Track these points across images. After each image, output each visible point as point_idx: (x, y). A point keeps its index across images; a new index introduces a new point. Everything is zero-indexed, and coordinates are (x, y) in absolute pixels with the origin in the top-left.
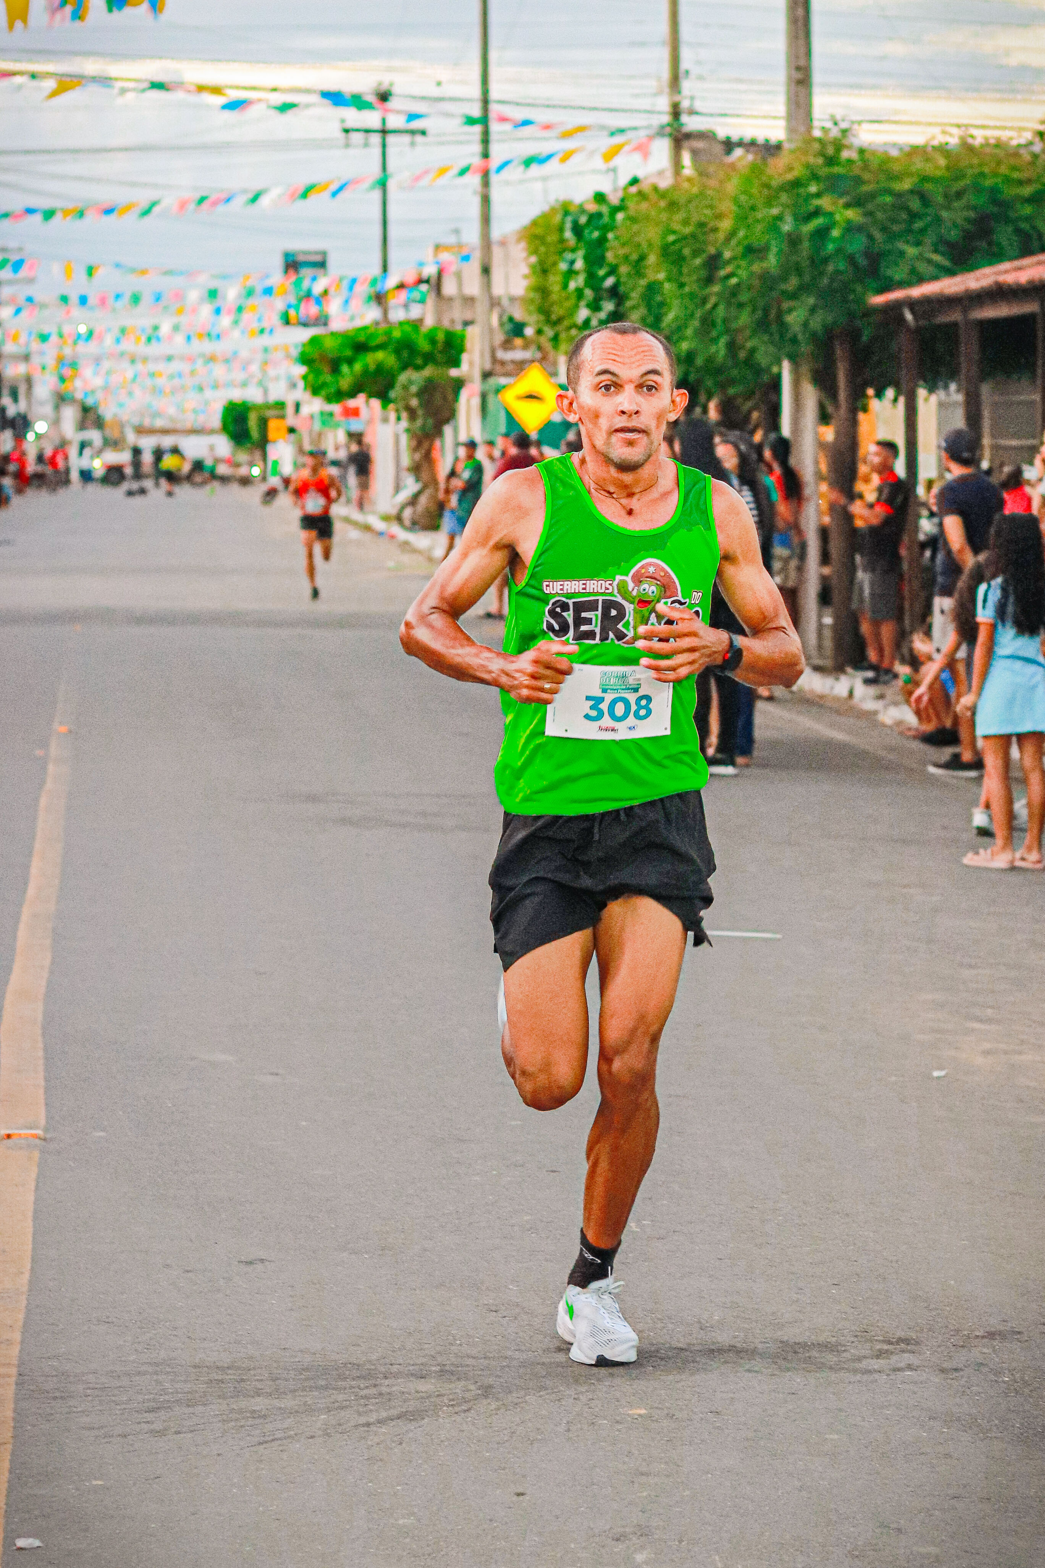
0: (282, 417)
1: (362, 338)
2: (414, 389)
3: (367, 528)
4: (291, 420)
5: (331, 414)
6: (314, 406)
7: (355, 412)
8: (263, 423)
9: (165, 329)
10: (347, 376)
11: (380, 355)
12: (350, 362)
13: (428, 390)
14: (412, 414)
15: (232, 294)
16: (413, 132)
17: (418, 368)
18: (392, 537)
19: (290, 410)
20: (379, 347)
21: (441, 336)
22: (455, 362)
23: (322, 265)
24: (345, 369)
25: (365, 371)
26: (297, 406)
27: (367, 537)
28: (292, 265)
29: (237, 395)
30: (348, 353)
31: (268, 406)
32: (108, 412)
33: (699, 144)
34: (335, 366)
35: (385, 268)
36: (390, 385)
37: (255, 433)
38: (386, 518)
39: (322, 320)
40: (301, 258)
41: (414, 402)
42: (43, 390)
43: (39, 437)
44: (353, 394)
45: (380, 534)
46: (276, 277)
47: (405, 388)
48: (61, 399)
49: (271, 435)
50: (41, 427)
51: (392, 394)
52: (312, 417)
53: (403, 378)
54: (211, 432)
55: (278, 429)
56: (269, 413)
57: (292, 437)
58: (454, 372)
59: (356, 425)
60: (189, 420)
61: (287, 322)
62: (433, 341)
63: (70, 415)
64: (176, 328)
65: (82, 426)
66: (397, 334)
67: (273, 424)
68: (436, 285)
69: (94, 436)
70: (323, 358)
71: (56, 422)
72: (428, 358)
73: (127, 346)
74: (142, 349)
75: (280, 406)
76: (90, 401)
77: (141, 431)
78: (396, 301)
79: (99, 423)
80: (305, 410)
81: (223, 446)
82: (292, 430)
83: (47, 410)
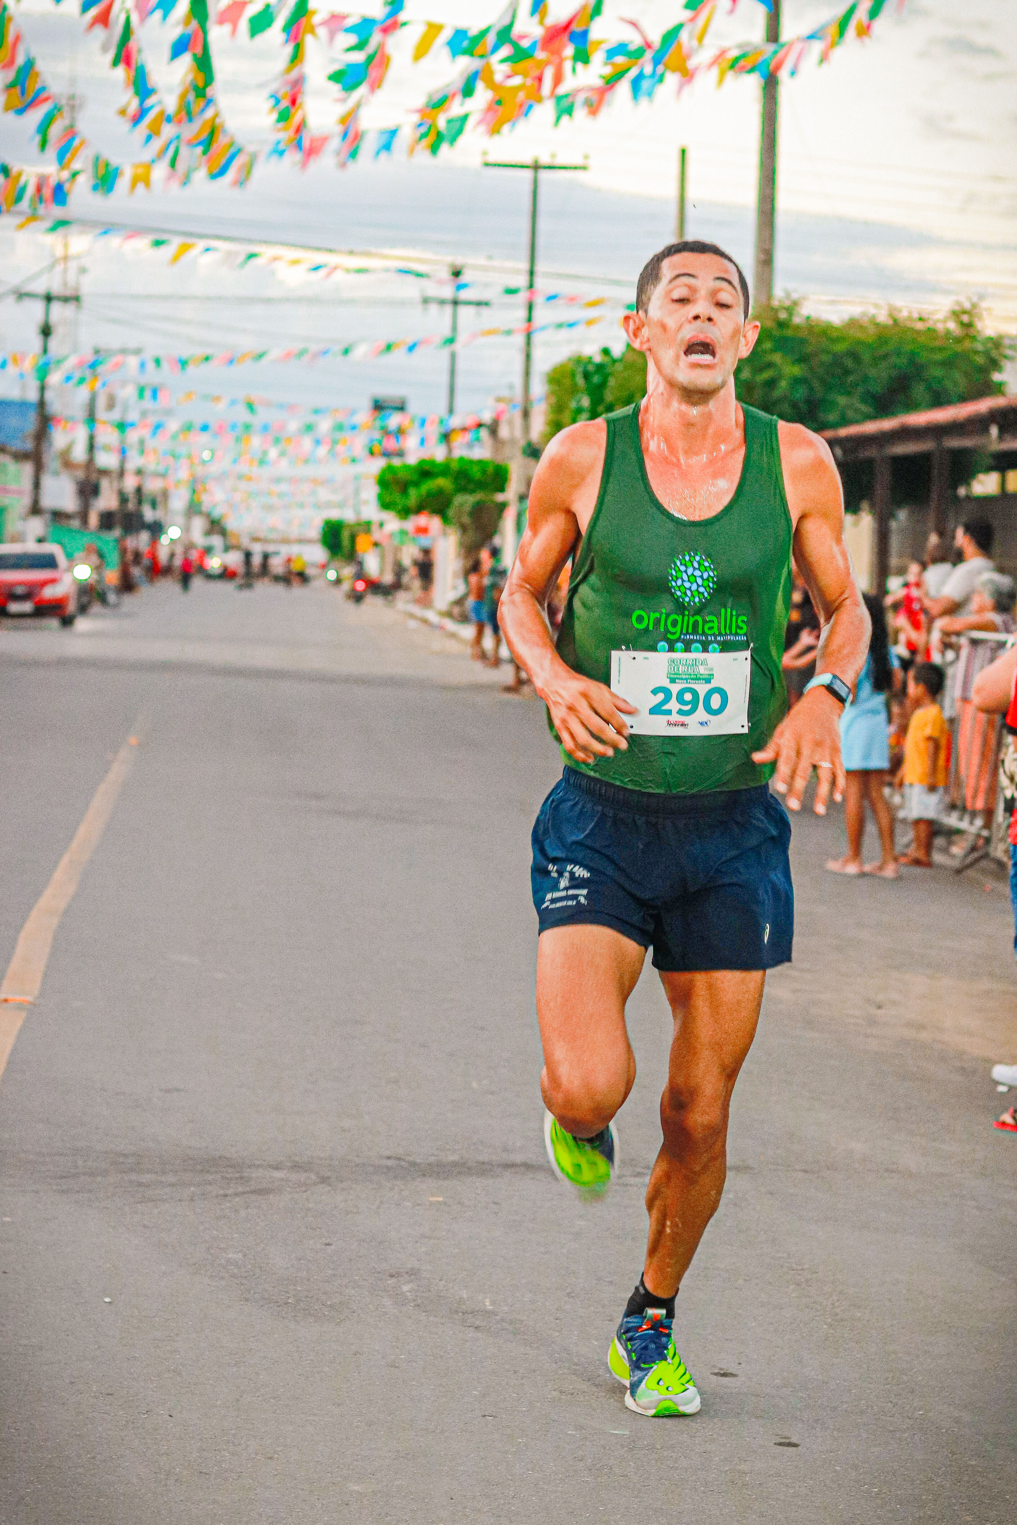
0: (368, 533)
1: (427, 467)
2: (467, 509)
3: (425, 621)
4: (376, 535)
5: (406, 532)
6: (393, 524)
7: (423, 530)
8: (353, 538)
10: (414, 495)
11: (441, 481)
12: (416, 485)
13: (478, 511)
14: (464, 529)
15: (325, 425)
16: (480, 304)
17: (472, 492)
18: (444, 628)
19: (374, 528)
20: (442, 474)
21: (489, 468)
22: (502, 489)
23: (401, 408)
24: (412, 491)
25: (428, 492)
26: (381, 525)
27: (425, 628)
28: (379, 407)
29: (334, 514)
30: (415, 478)
31: (359, 524)
32: (232, 524)
34: (403, 487)
35: (451, 411)
36: (448, 505)
37: (346, 543)
38: (441, 614)
39: (400, 453)
40: (386, 404)
41: (466, 520)
42: (178, 502)
43: (173, 541)
44: (419, 509)
45: (435, 626)
46: (363, 416)
47: (460, 507)
48: (193, 509)
50: (173, 532)
51: (450, 512)
52: (391, 535)
53: (458, 499)
54: (309, 541)
55: (365, 543)
56: (358, 529)
57: (379, 549)
58: (499, 497)
60: (295, 532)
61: (372, 453)
62: (484, 471)
63: (198, 525)
65: (208, 533)
66: (455, 466)
67: (361, 539)
68: (493, 429)
69: (216, 541)
70: (396, 481)
71: (186, 529)
72: (480, 485)
73: (244, 469)
74: (255, 470)
75: (369, 524)
76: (216, 513)
77: (256, 539)
78: (458, 441)
79: (223, 532)
80: (387, 528)
81: (317, 554)
82: (376, 544)
83: (180, 520)
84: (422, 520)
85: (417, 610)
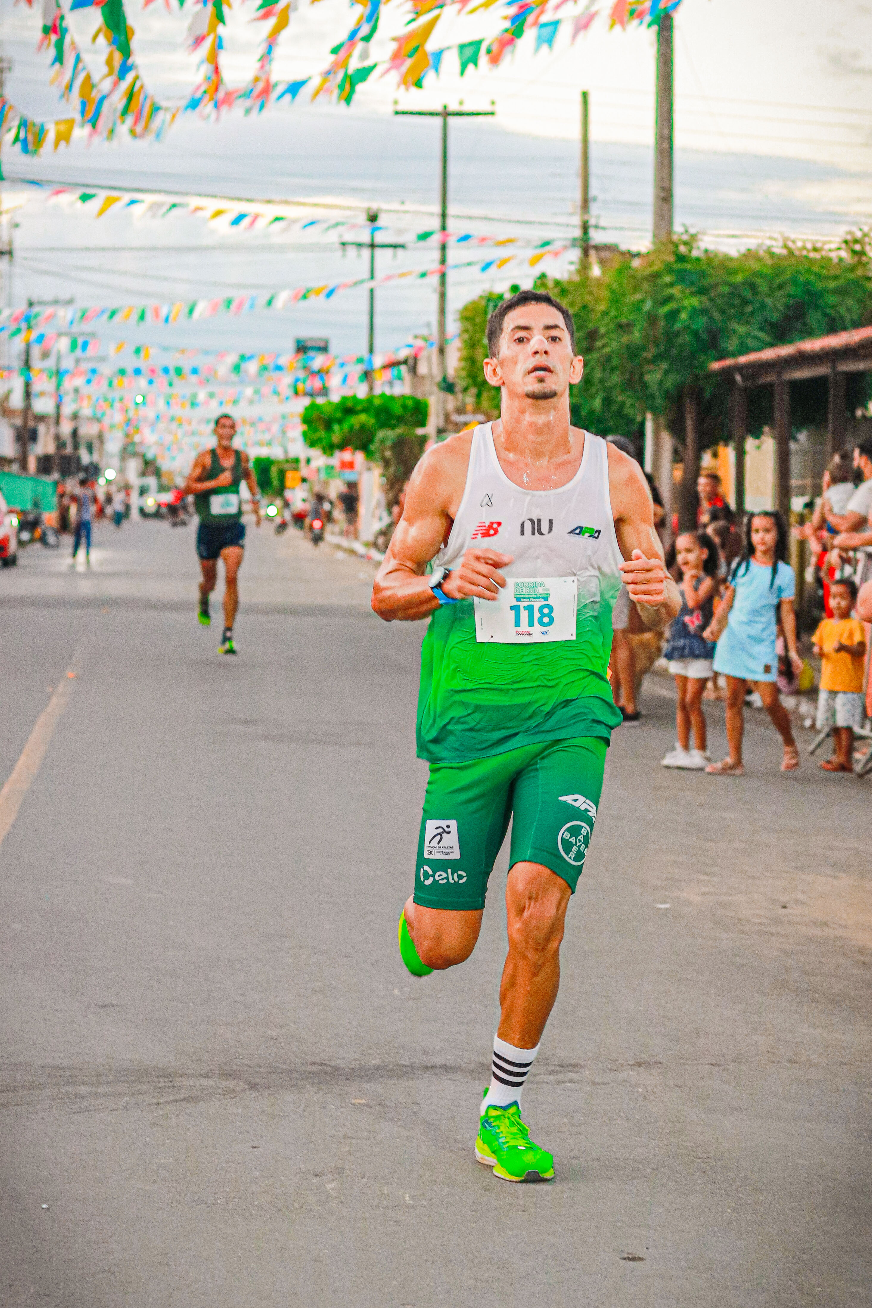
0: (296, 469)
1: (350, 404)
2: (389, 443)
3: (352, 552)
4: (304, 471)
5: (332, 467)
6: (319, 460)
7: (350, 465)
8: (282, 474)
9: (202, 396)
10: (338, 432)
11: (363, 417)
12: (340, 422)
13: (399, 445)
14: (386, 463)
15: (252, 367)
16: (395, 246)
17: (393, 427)
18: (369, 558)
19: (302, 464)
20: (365, 410)
21: (410, 403)
22: (422, 423)
23: (324, 349)
24: (336, 427)
25: (351, 429)
26: (308, 461)
27: (353, 559)
28: (302, 348)
29: (264, 453)
30: (339, 415)
31: (287, 461)
32: (165, 464)
33: (605, 255)
34: (328, 424)
35: (371, 350)
36: (370, 440)
37: (275, 481)
38: (367, 545)
39: (324, 391)
40: (309, 344)
41: (388, 454)
42: (113, 445)
43: (109, 482)
44: (342, 446)
45: (362, 556)
46: (287, 356)
47: (382, 442)
48: (128, 451)
49: (289, 483)
50: (110, 474)
51: (372, 447)
52: (318, 470)
53: (380, 434)
55: (294, 479)
56: (286, 466)
57: (305, 486)
58: (420, 431)
59: (350, 476)
61: (296, 394)
62: (404, 407)
63: (133, 466)
64: (211, 395)
65: (143, 474)
66: (377, 402)
67: (290, 475)
68: (413, 366)
69: (151, 481)
70: (320, 418)
71: (122, 471)
72: (401, 420)
73: (176, 411)
74: (186, 412)
75: (296, 461)
76: (150, 455)
78: (379, 378)
79: (157, 473)
80: (314, 464)
82: (304, 480)
83: (116, 462)
84: (347, 456)
85: (345, 543)
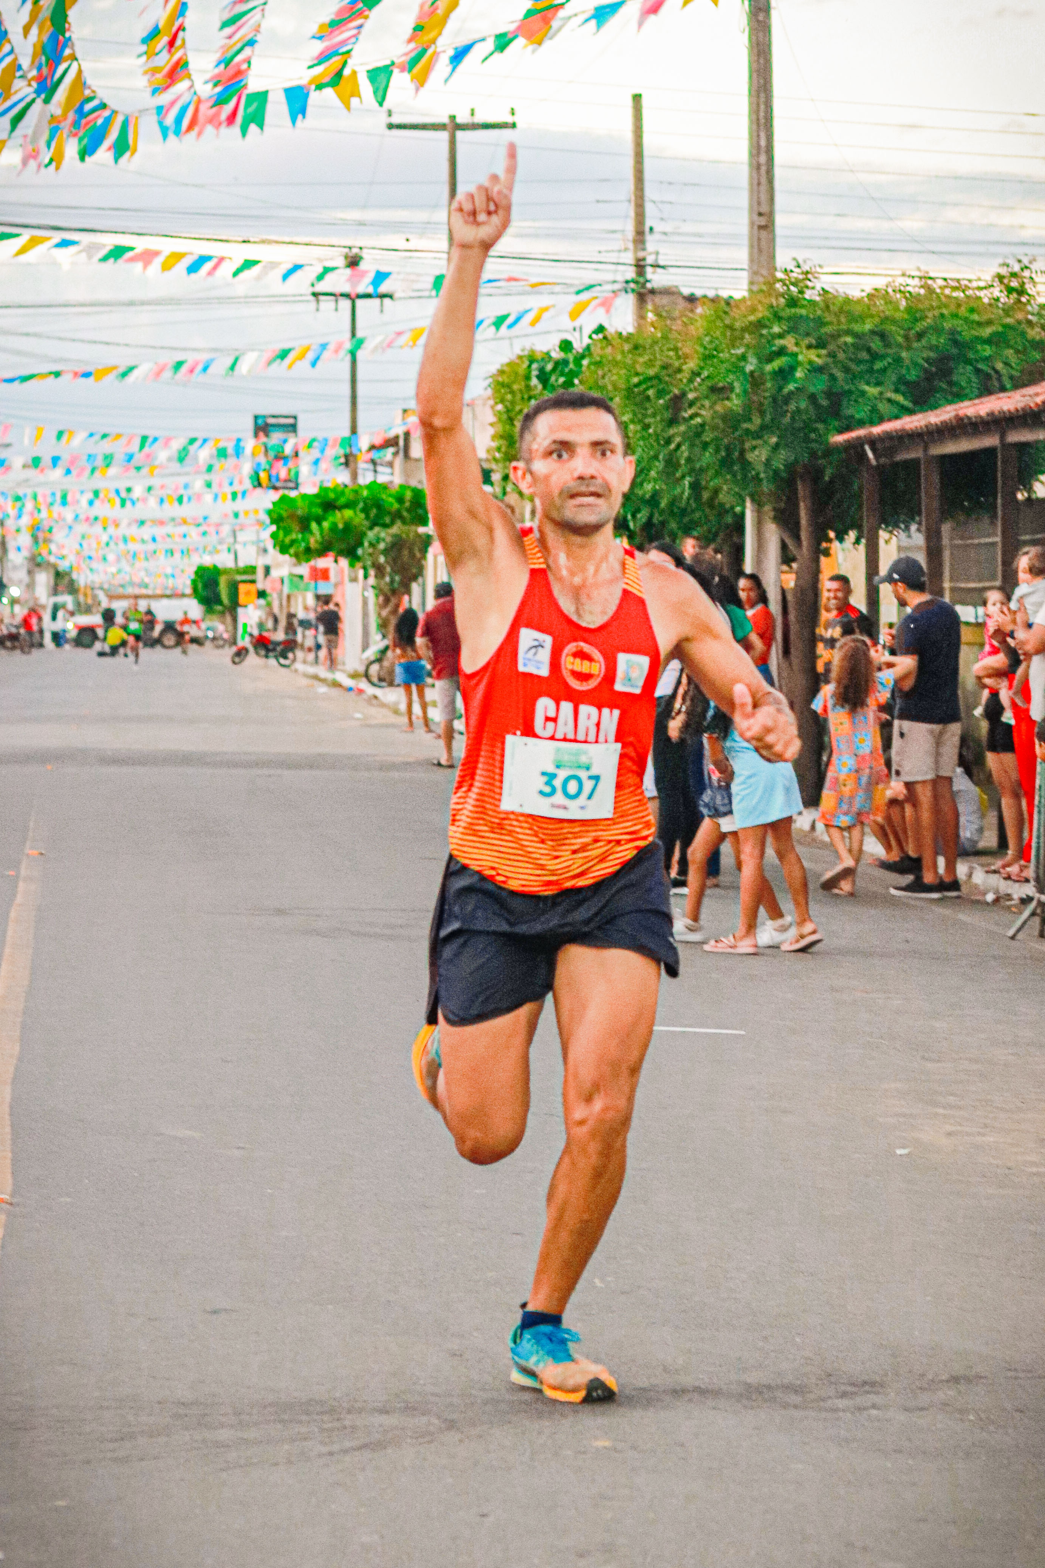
0: (252, 581)
1: (329, 497)
2: (382, 546)
3: (336, 684)
4: (261, 584)
5: (300, 576)
6: (284, 567)
7: (324, 575)
8: (234, 587)
9: (139, 491)
10: (316, 535)
11: (348, 513)
12: (319, 520)
13: (396, 547)
14: (380, 571)
16: (379, 296)
17: (385, 526)
18: (361, 691)
19: (260, 574)
20: (347, 506)
21: (408, 495)
22: (420, 520)
23: (292, 428)
24: (314, 526)
25: (334, 528)
26: (267, 570)
27: (335, 692)
28: (262, 428)
29: (208, 560)
30: (318, 511)
31: (238, 571)
32: (82, 579)
33: (663, 301)
34: (304, 524)
35: (354, 430)
36: (358, 544)
37: (225, 598)
38: (354, 676)
39: (292, 483)
40: (271, 421)
41: (382, 560)
43: (13, 600)
44: (323, 551)
45: (350, 689)
47: (373, 545)
48: (35, 563)
50: (15, 590)
51: (360, 552)
52: (280, 581)
53: (371, 535)
54: (183, 595)
55: (248, 593)
56: (240, 578)
57: (262, 602)
58: (420, 530)
59: (324, 588)
60: (161, 585)
61: (258, 485)
62: (400, 500)
63: (43, 579)
64: (149, 490)
65: (55, 592)
66: (365, 494)
67: (242, 588)
68: (403, 446)
69: (68, 600)
70: (292, 516)
71: (30, 587)
72: (397, 516)
73: (99, 509)
74: (116, 513)
75: (251, 570)
76: (63, 566)
79: (72, 589)
80: (275, 573)
83: (22, 575)
84: (322, 563)
